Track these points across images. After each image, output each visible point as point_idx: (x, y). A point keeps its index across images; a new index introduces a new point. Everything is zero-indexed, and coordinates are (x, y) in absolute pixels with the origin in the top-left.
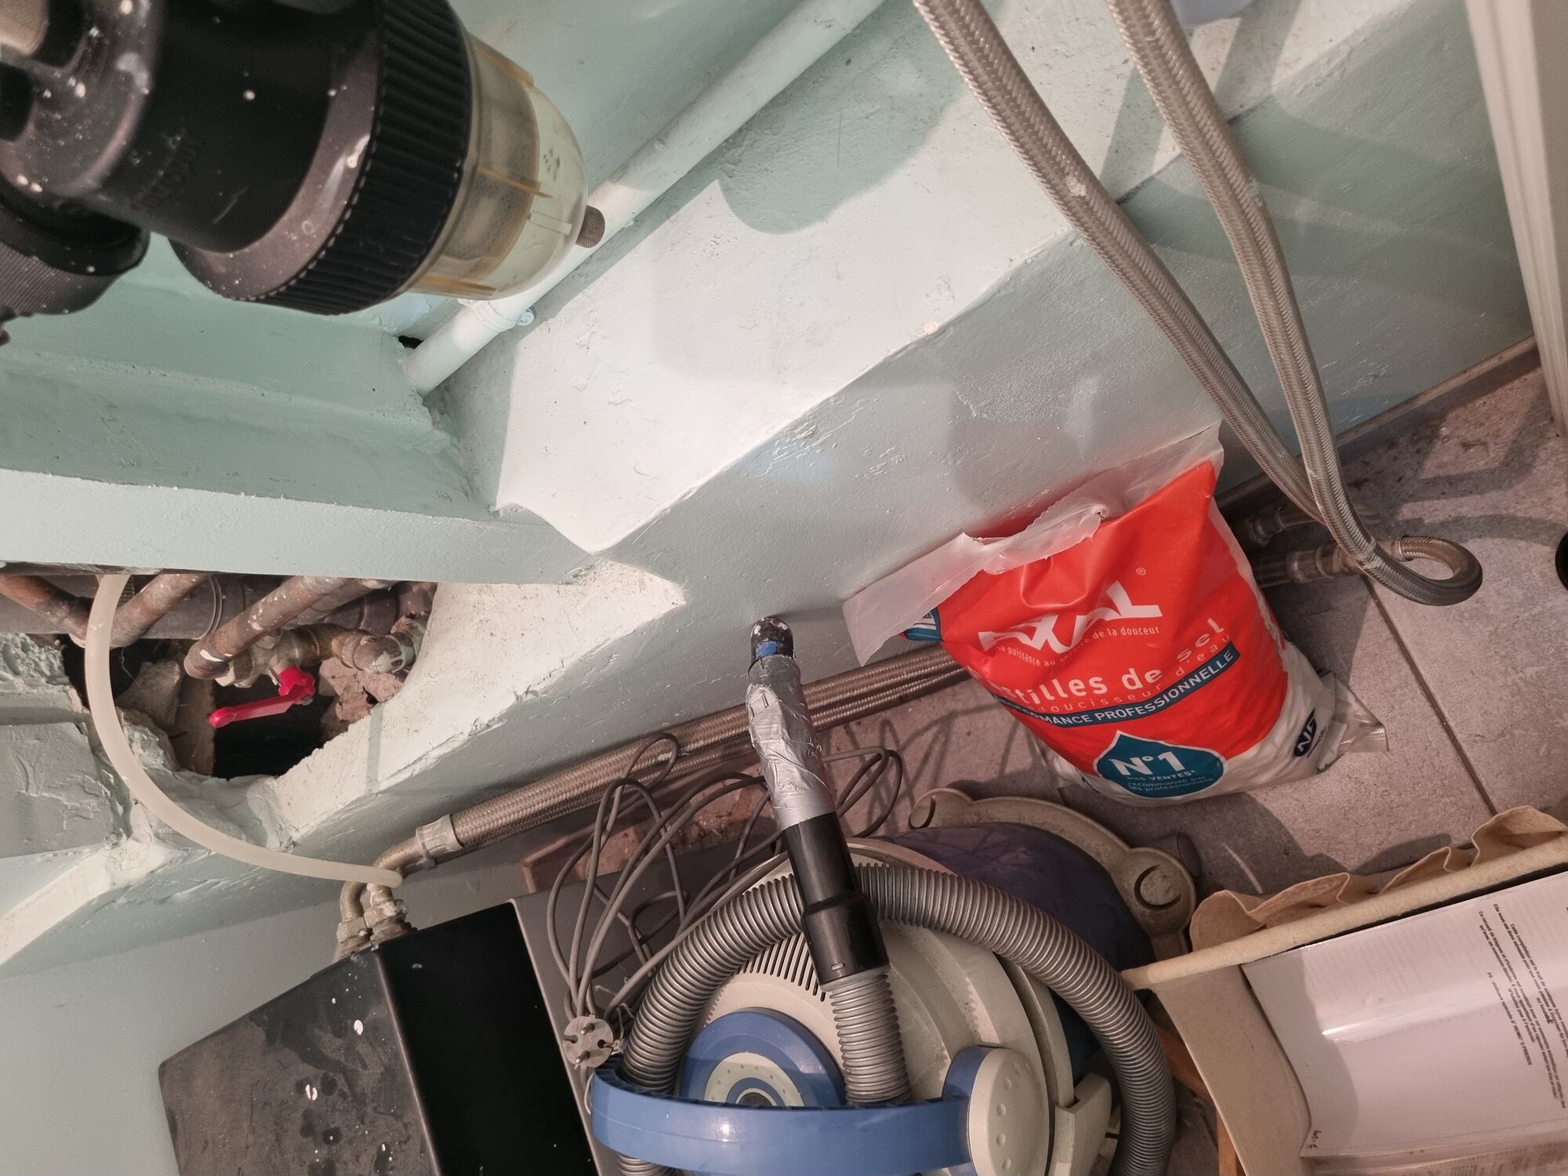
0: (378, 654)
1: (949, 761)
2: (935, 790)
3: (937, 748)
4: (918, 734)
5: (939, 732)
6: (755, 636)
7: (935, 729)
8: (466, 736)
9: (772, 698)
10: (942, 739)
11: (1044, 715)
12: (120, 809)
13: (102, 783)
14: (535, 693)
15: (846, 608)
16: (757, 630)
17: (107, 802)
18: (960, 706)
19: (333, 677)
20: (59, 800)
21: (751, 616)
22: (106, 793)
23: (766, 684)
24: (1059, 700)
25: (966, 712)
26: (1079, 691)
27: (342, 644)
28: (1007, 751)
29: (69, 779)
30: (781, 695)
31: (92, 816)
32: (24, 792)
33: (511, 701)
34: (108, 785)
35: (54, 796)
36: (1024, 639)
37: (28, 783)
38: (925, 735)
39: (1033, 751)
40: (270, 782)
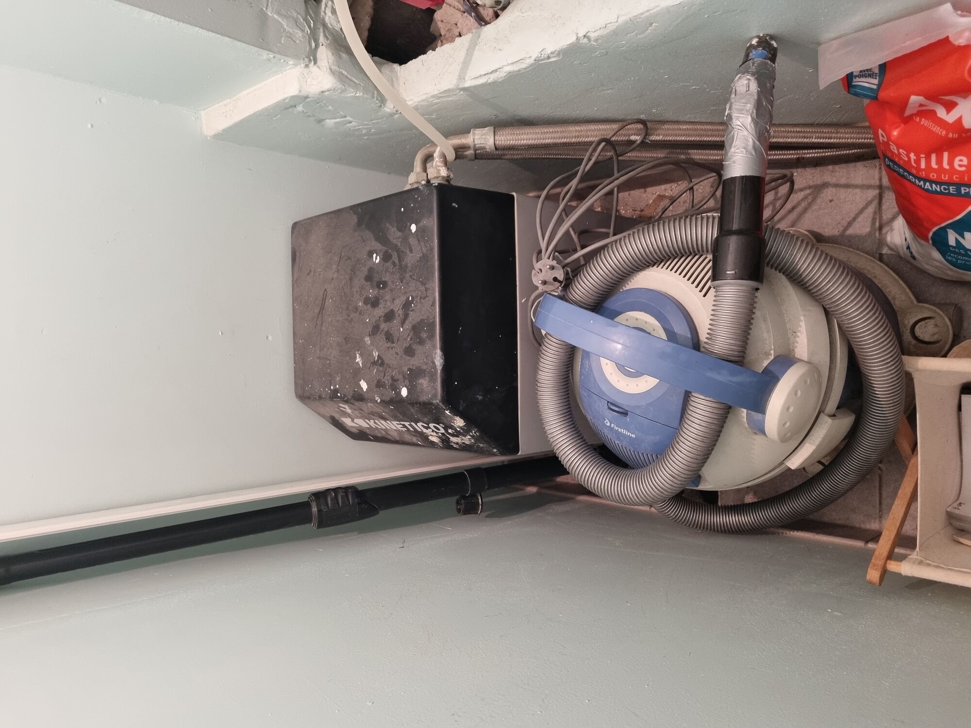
1: (808, 215)
2: (793, 229)
3: (803, 205)
5: (809, 194)
6: (751, 46)
7: (808, 191)
8: (532, 61)
9: (754, 87)
10: (810, 199)
11: (920, 179)
12: (313, 45)
13: (306, 23)
14: (589, 39)
15: (821, 49)
16: (754, 42)
17: (307, 37)
18: (833, 180)
19: (442, 21)
20: (282, 24)
22: (307, 31)
23: (753, 74)
24: (941, 169)
25: (836, 186)
26: (960, 166)
28: (854, 219)
29: (289, 13)
31: (298, 41)
32: (265, 9)
33: (572, 39)
34: (309, 27)
35: (280, 20)
36: (941, 112)
37: (268, 5)
38: (799, 193)
40: (396, 66)
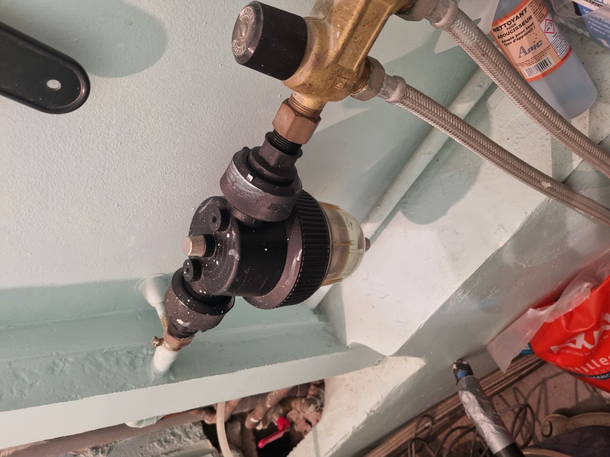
0: (309, 405)
1: (550, 401)
2: (549, 416)
3: (543, 396)
4: (532, 391)
5: (541, 389)
6: (454, 370)
7: (539, 388)
8: (351, 433)
9: (471, 396)
10: (544, 392)
11: (592, 376)
14: (374, 411)
15: (488, 348)
16: (455, 367)
18: (547, 375)
19: (294, 418)
21: (451, 362)
23: (467, 390)
24: (597, 368)
25: (551, 377)
26: (606, 362)
27: (296, 404)
28: (576, 391)
30: (474, 393)
33: (365, 417)
36: (572, 345)
38: (535, 391)
39: (588, 389)
